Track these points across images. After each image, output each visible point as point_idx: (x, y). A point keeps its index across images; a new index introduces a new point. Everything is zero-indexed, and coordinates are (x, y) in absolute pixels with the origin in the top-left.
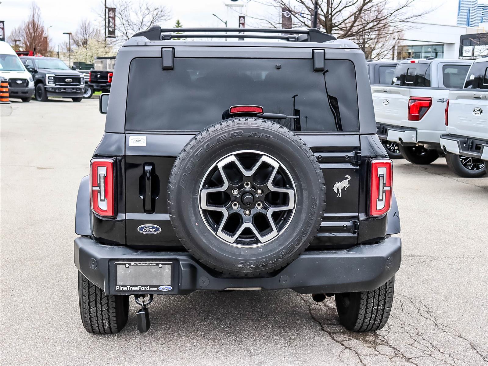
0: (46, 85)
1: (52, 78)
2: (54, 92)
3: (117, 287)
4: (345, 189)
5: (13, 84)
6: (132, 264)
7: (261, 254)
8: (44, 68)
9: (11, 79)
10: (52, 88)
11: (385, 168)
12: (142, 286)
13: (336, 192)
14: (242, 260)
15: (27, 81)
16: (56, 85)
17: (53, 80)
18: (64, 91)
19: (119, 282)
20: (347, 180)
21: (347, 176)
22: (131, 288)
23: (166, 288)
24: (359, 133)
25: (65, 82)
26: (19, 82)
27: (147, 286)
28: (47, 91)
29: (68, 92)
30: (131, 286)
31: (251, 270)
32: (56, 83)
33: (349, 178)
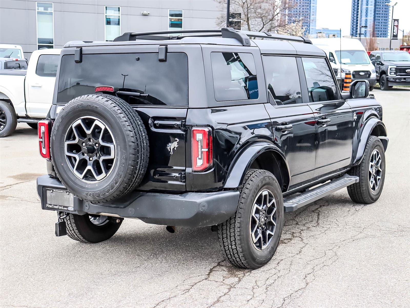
0: (388, 76)
1: (394, 69)
2: (395, 82)
3: (47, 204)
4: (175, 149)
5: (356, 76)
6: (54, 191)
7: (97, 188)
8: (390, 61)
9: (355, 71)
10: (393, 78)
11: (202, 134)
12: (59, 206)
13: (169, 150)
14: (86, 191)
15: (369, 72)
16: (397, 75)
17: (394, 71)
18: (405, 80)
19: (48, 202)
20: (176, 142)
21: (176, 139)
22: (54, 206)
23: (71, 209)
24: (187, 107)
25: (406, 73)
26: (362, 74)
27: (62, 206)
28: (389, 81)
29: (407, 81)
30: (54, 205)
31: (92, 199)
32: (397, 73)
33: (178, 140)
